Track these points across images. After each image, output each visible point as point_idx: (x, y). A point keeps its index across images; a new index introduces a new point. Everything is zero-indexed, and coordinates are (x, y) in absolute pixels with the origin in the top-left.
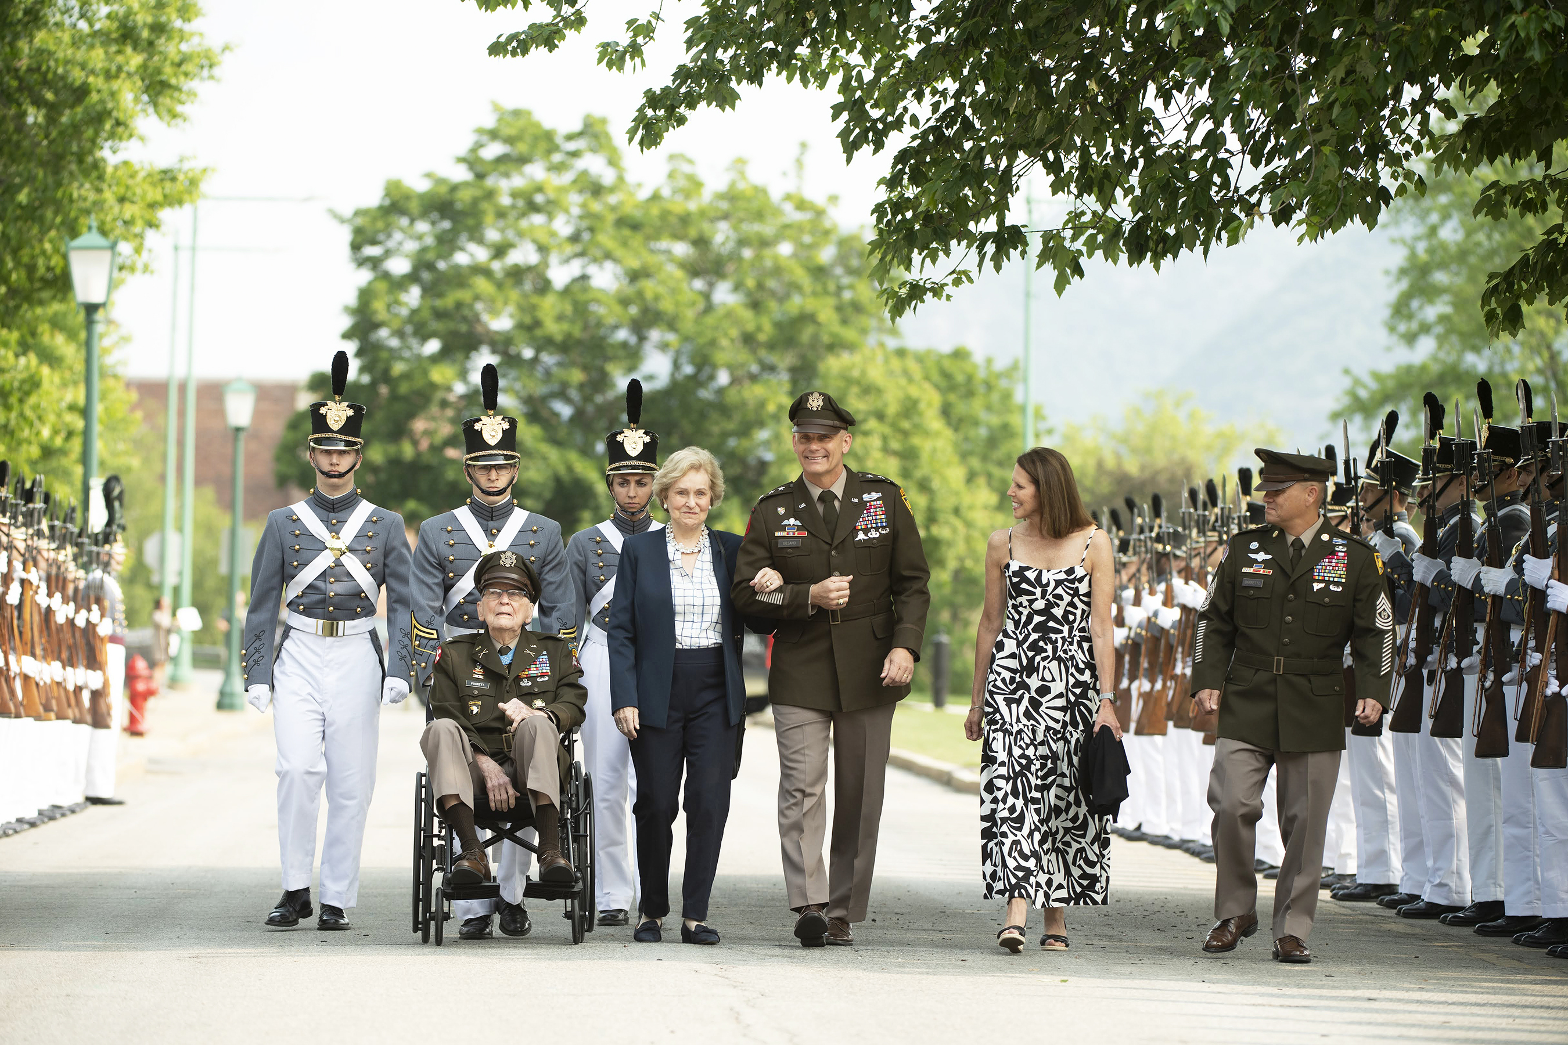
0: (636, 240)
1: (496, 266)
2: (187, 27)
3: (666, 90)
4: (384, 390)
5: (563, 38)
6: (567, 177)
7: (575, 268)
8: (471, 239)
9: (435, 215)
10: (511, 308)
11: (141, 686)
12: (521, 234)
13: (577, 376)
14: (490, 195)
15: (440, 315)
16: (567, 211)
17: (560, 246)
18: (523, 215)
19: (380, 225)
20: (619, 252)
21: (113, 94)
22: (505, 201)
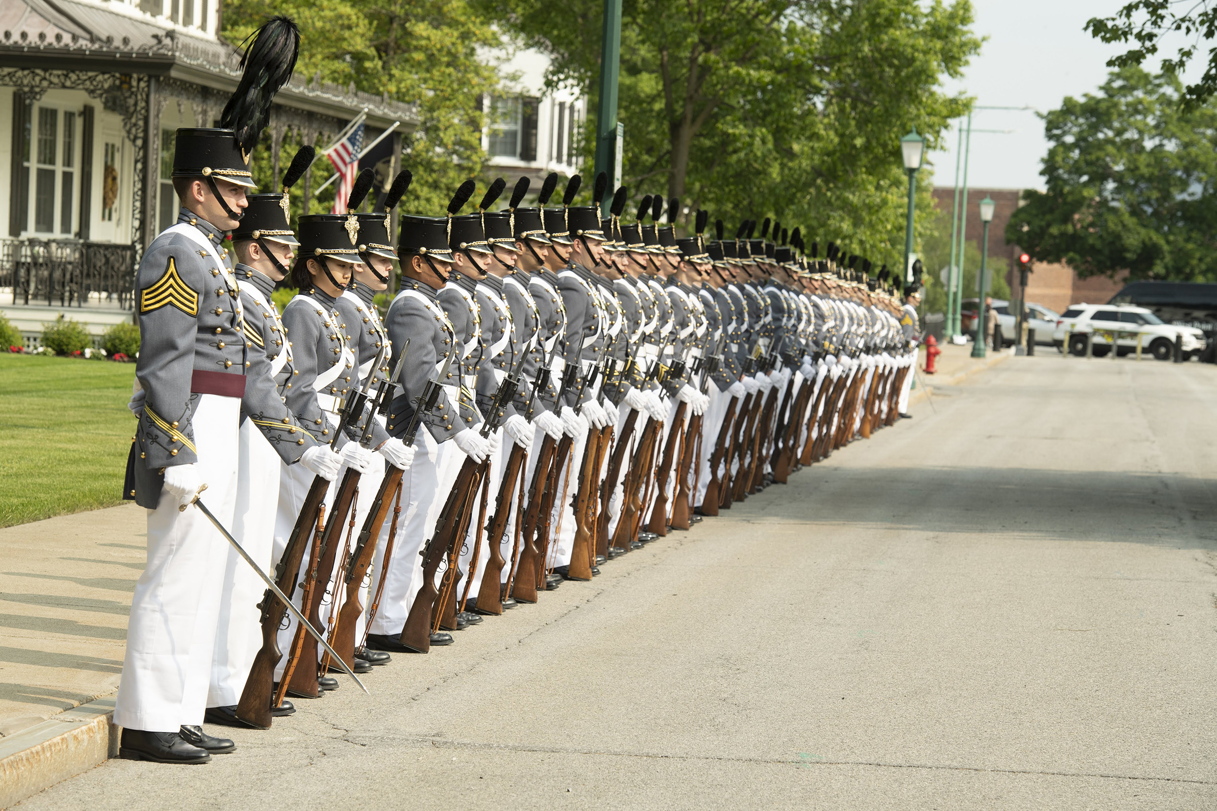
0: (1188, 128)
1: (1118, 139)
2: (965, 28)
3: (1197, 86)
4: (1060, 200)
5: (1145, 58)
6: (1155, 97)
7: (1157, 141)
8: (1106, 127)
9: (1088, 115)
10: (1124, 160)
11: (932, 350)
12: (1130, 125)
13: (1155, 195)
14: (1116, 105)
15: (1089, 163)
16: (1154, 114)
17: (1149, 131)
18: (1131, 115)
19: (1061, 119)
20: (1179, 134)
21: (927, 62)
22: (1123, 108)
